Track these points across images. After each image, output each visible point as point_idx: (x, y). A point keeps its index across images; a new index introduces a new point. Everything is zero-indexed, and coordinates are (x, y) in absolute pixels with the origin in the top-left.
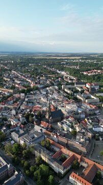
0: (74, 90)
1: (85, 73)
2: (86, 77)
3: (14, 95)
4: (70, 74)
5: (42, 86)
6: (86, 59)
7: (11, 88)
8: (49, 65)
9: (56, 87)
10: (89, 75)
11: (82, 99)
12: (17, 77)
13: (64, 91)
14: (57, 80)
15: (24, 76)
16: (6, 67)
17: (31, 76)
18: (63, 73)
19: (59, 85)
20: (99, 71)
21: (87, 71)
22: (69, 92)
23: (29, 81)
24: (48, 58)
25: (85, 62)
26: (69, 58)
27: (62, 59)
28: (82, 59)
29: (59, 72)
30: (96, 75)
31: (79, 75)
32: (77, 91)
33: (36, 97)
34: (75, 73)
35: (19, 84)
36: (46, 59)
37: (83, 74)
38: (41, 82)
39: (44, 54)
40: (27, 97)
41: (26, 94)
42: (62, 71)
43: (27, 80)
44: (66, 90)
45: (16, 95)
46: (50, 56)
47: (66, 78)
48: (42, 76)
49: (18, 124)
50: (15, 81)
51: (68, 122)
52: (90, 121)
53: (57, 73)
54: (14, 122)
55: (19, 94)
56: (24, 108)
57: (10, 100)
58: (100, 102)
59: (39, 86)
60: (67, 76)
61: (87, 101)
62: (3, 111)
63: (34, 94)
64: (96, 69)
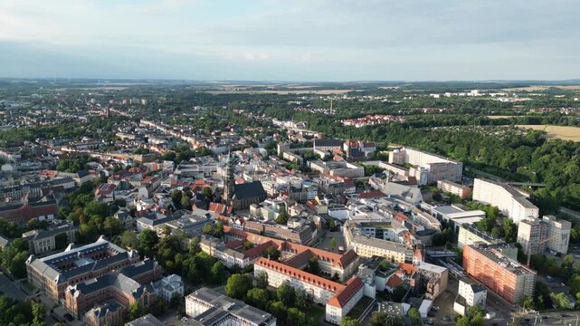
0: (305, 155)
1: (347, 123)
2: (346, 130)
3: (145, 164)
4: (308, 127)
5: (223, 149)
6: (363, 94)
7: (139, 152)
8: (250, 108)
9: (262, 150)
10: (357, 126)
11: (321, 169)
12: (157, 134)
13: (281, 158)
14: (268, 138)
15: (176, 131)
16: (123, 114)
17: (194, 131)
18: (288, 124)
19: (271, 148)
20: (385, 118)
21: (354, 118)
22: (292, 158)
23: (189, 139)
24: (251, 92)
25: (356, 100)
26: (313, 92)
27: (295, 95)
28: (349, 94)
29: (279, 123)
30: (374, 127)
31: (330, 128)
32: (315, 158)
33: (203, 167)
34: (322, 122)
35: (159, 146)
36: (247, 95)
37: (341, 125)
38: (224, 142)
39: (242, 85)
40: (180, 168)
41: (176, 163)
42: (286, 121)
43: (184, 138)
44: (286, 155)
45: (151, 165)
46: (260, 89)
47: (295, 133)
48: (229, 130)
49: (153, 207)
50: (149, 140)
51: (274, 204)
52: (326, 200)
53: (272, 126)
54: (144, 204)
55: (160, 162)
56: (169, 186)
57: (136, 173)
58: (366, 175)
59: (214, 148)
60: (296, 130)
61: (332, 173)
62: (116, 192)
63: (200, 163)
64: (379, 114)
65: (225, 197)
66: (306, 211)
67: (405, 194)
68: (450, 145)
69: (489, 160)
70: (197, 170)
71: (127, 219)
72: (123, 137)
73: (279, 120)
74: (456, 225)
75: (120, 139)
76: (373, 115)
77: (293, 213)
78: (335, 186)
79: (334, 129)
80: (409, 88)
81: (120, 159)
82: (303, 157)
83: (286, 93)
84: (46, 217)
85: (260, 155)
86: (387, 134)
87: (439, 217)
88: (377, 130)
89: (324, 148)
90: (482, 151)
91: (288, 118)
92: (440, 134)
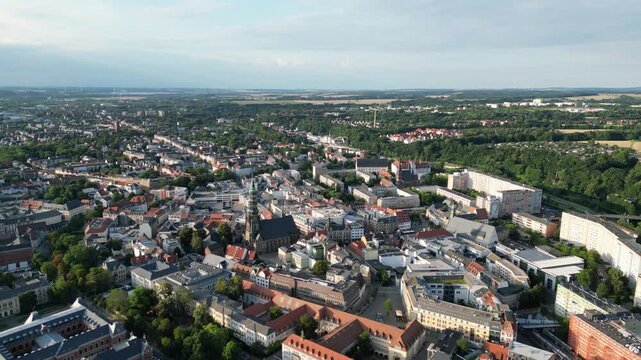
0: (346, 179)
1: (394, 139)
2: (392, 146)
3: (152, 192)
4: (349, 142)
5: (247, 171)
6: (409, 104)
7: (146, 176)
8: (281, 120)
9: (294, 172)
10: (406, 142)
11: (366, 198)
12: (171, 152)
13: (318, 182)
14: (302, 156)
15: (194, 149)
16: (135, 128)
17: (215, 149)
18: (325, 140)
19: (305, 168)
20: (439, 133)
21: (402, 132)
22: (330, 182)
23: (209, 159)
24: (281, 102)
25: (402, 111)
26: (352, 101)
27: (332, 105)
28: (393, 104)
29: (314, 138)
30: (427, 143)
31: (374, 144)
32: (358, 182)
33: (223, 196)
34: (363, 137)
35: (172, 167)
36: (278, 106)
37: (386, 141)
38: (249, 161)
39: (273, 93)
40: (194, 197)
41: (190, 190)
42: (323, 135)
43: (203, 157)
44: (323, 179)
45: (160, 193)
46: (292, 98)
47: (333, 151)
48: (256, 148)
49: (154, 252)
50: (161, 160)
51: (308, 247)
52: (375, 242)
53: (307, 141)
54: (143, 247)
55: (170, 189)
56: (178, 220)
57: (139, 203)
58: (422, 205)
59: (237, 170)
60: (335, 147)
61: (380, 202)
62: (112, 229)
63: (219, 189)
64: (430, 127)
65: (247, 236)
66: (351, 257)
67: (476, 233)
68: (519, 166)
69: (570, 185)
70: (215, 198)
71: (119, 269)
72: (131, 156)
73: (314, 134)
74: (546, 278)
75: (127, 159)
76: (424, 129)
77: (333, 261)
78: (385, 221)
79: (379, 146)
80: (460, 96)
81: (123, 184)
82: (343, 181)
83: (322, 103)
84: (18, 266)
85: (291, 178)
86: (442, 152)
87: (523, 266)
88: (429, 147)
89: (367, 169)
90: (561, 173)
91: (324, 132)
92: (507, 152)
